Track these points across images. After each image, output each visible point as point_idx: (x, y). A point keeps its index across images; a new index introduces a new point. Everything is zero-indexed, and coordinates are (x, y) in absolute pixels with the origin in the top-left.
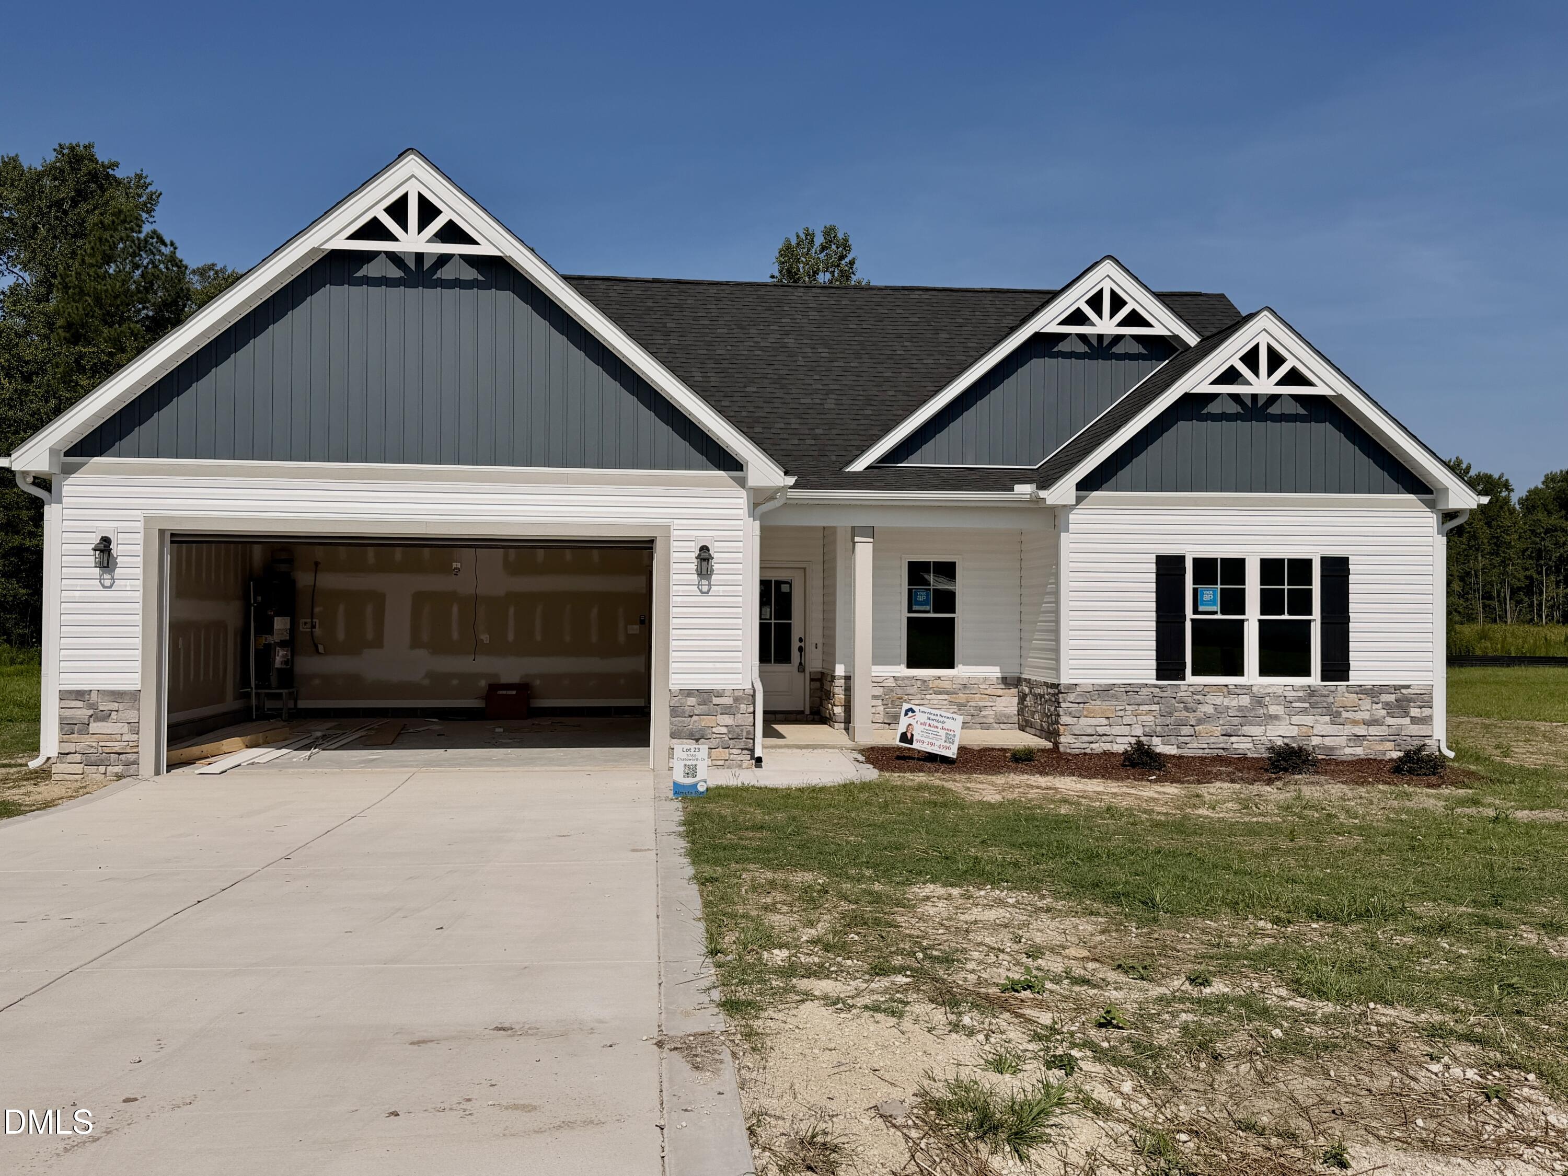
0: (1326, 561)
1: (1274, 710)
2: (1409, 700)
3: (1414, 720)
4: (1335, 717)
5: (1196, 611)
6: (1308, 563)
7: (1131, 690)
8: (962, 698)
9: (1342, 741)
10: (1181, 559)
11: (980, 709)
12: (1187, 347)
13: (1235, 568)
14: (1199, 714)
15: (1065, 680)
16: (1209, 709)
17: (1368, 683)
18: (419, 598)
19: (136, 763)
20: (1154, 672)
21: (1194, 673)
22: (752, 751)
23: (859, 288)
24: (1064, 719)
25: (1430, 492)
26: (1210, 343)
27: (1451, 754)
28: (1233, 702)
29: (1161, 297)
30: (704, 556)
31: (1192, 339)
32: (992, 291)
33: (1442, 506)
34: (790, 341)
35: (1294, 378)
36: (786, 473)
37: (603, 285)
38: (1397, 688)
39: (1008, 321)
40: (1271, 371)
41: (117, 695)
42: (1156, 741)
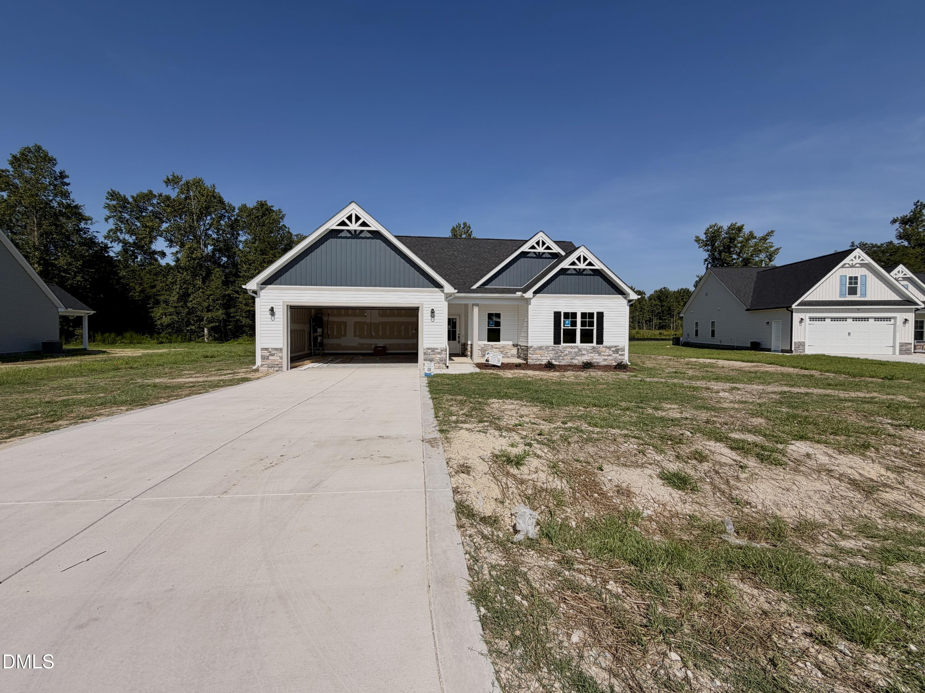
0: (598, 313)
1: (584, 352)
2: (619, 350)
3: (620, 355)
4: (599, 354)
5: (564, 326)
6: (593, 314)
7: (547, 347)
8: (502, 350)
9: (601, 360)
10: (560, 313)
11: (507, 353)
12: (562, 256)
13: (574, 315)
14: (564, 354)
15: (529, 345)
16: (567, 352)
17: (608, 345)
18: (356, 323)
19: (282, 367)
20: (553, 343)
21: (564, 342)
22: (446, 364)
23: (475, 239)
24: (529, 355)
25: (625, 294)
26: (568, 254)
27: (629, 364)
28: (573, 350)
29: (555, 242)
30: (433, 312)
31: (563, 253)
32: (510, 240)
33: (628, 298)
34: (455, 253)
35: (590, 264)
36: (455, 289)
37: (405, 238)
38: (616, 346)
39: (515, 248)
40: (584, 262)
41: (276, 349)
42: (553, 361)
